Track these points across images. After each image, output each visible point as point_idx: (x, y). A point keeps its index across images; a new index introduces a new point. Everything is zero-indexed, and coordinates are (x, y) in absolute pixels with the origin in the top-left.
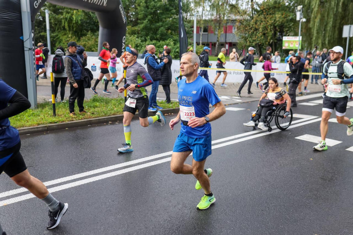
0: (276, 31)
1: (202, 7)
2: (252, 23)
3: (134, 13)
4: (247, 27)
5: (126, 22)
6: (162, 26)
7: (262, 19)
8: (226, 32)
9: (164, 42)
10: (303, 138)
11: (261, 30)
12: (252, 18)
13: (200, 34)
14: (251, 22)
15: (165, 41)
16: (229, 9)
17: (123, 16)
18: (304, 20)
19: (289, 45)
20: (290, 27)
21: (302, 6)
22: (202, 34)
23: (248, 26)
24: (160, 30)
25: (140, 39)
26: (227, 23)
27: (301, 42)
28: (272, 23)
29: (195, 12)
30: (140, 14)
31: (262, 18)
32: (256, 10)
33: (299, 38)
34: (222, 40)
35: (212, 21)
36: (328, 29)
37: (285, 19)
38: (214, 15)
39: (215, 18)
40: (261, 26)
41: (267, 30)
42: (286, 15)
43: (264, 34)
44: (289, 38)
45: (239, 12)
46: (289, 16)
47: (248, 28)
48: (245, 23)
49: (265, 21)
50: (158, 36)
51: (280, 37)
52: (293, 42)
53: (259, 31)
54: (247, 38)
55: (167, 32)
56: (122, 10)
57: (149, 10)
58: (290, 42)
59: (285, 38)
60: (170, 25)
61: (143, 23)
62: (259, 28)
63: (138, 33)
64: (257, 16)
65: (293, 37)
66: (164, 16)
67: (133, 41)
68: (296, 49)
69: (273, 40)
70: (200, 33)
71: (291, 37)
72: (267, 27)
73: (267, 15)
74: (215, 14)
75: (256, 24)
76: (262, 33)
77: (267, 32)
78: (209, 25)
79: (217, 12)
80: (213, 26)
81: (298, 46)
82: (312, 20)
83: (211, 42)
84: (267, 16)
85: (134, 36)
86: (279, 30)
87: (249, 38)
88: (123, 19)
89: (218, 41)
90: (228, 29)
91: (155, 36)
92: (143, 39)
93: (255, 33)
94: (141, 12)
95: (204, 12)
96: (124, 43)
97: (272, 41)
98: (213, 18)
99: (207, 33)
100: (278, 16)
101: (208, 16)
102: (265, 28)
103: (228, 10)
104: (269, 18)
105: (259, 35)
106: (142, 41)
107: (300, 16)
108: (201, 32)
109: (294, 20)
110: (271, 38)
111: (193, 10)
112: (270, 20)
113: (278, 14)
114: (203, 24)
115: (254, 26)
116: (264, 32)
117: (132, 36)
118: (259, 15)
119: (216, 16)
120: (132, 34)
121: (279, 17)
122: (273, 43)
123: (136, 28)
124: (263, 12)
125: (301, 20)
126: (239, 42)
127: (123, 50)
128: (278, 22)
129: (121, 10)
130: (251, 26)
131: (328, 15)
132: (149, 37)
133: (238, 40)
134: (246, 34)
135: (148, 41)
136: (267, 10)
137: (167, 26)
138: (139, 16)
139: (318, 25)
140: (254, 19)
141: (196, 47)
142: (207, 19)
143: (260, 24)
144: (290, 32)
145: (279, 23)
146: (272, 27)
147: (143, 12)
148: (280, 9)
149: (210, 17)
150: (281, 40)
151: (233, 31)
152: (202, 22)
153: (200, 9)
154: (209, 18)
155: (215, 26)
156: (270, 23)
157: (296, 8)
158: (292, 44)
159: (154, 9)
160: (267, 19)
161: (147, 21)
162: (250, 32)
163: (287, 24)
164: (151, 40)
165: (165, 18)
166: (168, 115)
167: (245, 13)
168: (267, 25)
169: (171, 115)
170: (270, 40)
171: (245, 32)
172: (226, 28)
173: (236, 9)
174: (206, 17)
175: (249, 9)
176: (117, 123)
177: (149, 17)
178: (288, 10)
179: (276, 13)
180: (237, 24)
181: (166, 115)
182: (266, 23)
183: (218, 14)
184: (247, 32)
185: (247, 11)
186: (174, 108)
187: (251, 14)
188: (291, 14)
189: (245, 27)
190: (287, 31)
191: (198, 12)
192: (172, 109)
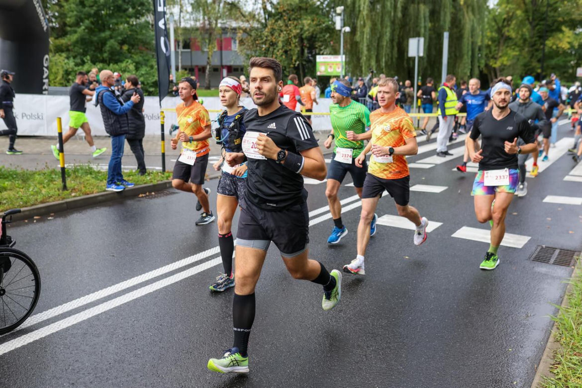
0: (304, 47)
1: (179, 7)
2: (266, 34)
3: (57, 14)
4: (257, 40)
5: (47, 29)
6: (111, 37)
7: (281, 27)
8: (221, 49)
11: (280, 44)
12: (264, 25)
13: (178, 52)
14: (264, 32)
15: (119, 64)
17: (42, 18)
19: (326, 69)
20: (326, 40)
21: (342, 7)
22: (182, 52)
23: (259, 39)
24: (108, 46)
25: (73, 61)
26: (222, 33)
27: (344, 64)
28: (298, 34)
30: (70, 17)
31: (281, 25)
32: (270, 15)
33: (342, 58)
34: (216, 62)
35: (197, 29)
36: (385, 43)
37: (318, 27)
38: (199, 20)
39: (202, 26)
40: (281, 39)
41: (290, 44)
42: (319, 22)
43: (286, 52)
44: (326, 58)
45: (242, 15)
46: (324, 23)
47: (261, 42)
48: (255, 33)
49: (286, 31)
50: (105, 55)
51: (308, 57)
52: (333, 64)
53: (277, 47)
55: (121, 48)
56: (40, 6)
57: (87, 9)
58: (328, 64)
59: (319, 58)
60: (126, 36)
61: (75, 32)
62: (278, 42)
63: (68, 50)
64: (273, 21)
65: (333, 57)
66: (114, 21)
67: (59, 64)
68: (338, 75)
69: (299, 61)
70: (178, 50)
71: (329, 56)
72: (290, 40)
73: (290, 20)
74: (201, 18)
75: (272, 35)
76: (283, 50)
77: (290, 48)
78: (192, 36)
79: (204, 14)
80: (199, 39)
81: (340, 70)
82: (358, 29)
83: (197, 66)
84: (290, 22)
85: (60, 55)
86: (308, 45)
88: (41, 23)
89: (208, 63)
90: (224, 43)
91: (99, 55)
92: (78, 60)
93: (271, 49)
94: (71, 13)
95: (183, 15)
96: (47, 68)
97: (297, 63)
98: (198, 24)
99: (189, 50)
100: (307, 22)
101: (189, 22)
102: (288, 42)
104: (292, 26)
105: (278, 53)
106: (76, 65)
107: (341, 23)
108: (179, 48)
109: (331, 30)
110: (298, 59)
112: (295, 29)
113: (306, 19)
114: (181, 34)
115: (269, 38)
116: (285, 48)
117: (57, 54)
118: (276, 21)
119: (204, 23)
120: (57, 52)
121: (309, 25)
122: (301, 67)
123: (64, 41)
124: (282, 16)
125: (343, 29)
127: (46, 81)
128: (307, 33)
129: (37, 5)
130: (265, 38)
131: (382, 21)
132: (88, 57)
133: (244, 61)
134: (256, 51)
135: (87, 64)
136: (288, 12)
137: (120, 38)
138: (68, 20)
139: (368, 37)
140: (269, 27)
141: (176, 74)
142: (188, 26)
143: (280, 35)
144: (325, 48)
145: (309, 33)
146: (297, 40)
147: (75, 13)
148: (309, 11)
149: (192, 23)
150: (313, 64)
151: (233, 45)
152: (180, 32)
153: (176, 10)
154: (191, 24)
155: (203, 39)
156: (295, 34)
157: (333, 10)
158: (331, 67)
159: (95, 8)
160: (290, 28)
161: (84, 30)
162: (263, 49)
163: (321, 35)
164: (94, 62)
165: (117, 24)
166: (145, 196)
167: (254, 16)
168: (290, 37)
169: (151, 197)
170: (296, 61)
171: (255, 49)
172: (221, 41)
173: (238, 10)
174: (186, 23)
175: (258, 11)
176: (50, 218)
177: (87, 22)
178: (320, 12)
179: (302, 18)
180: (239, 35)
181: (142, 197)
182: (289, 34)
183: (206, 18)
184: (258, 48)
185: (256, 13)
186: (155, 182)
187: (262, 19)
188: (327, 19)
189: (255, 40)
190: (320, 46)
191: (171, 14)
192: (151, 184)
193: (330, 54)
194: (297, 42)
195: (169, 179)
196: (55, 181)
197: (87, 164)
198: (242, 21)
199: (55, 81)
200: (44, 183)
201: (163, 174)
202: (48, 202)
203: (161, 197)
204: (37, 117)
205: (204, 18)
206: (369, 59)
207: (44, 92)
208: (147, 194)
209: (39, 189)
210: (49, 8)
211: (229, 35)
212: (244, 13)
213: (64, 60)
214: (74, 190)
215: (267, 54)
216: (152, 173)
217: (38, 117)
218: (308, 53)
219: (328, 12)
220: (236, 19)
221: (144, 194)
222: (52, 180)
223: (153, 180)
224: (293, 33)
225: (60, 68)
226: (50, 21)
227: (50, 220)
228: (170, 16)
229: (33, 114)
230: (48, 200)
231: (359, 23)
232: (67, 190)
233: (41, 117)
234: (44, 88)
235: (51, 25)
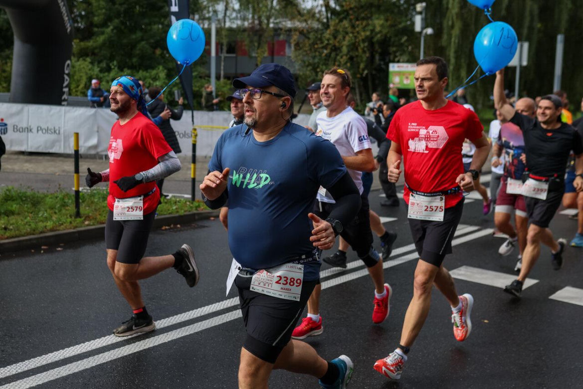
0: (374, 53)
1: (225, 4)
2: (328, 36)
3: (83, 13)
4: (317, 44)
5: (71, 30)
6: (142, 40)
7: (346, 28)
8: (272, 53)
9: (147, 72)
10: (459, 275)
11: (345, 49)
12: (326, 26)
13: (221, 57)
14: (325, 34)
15: (149, 71)
16: (278, 7)
17: (66, 18)
18: (429, 31)
19: (401, 81)
20: (402, 44)
21: (424, 4)
22: (225, 57)
23: (318, 42)
24: (138, 48)
25: (98, 67)
26: (274, 35)
28: (367, 37)
29: (209, 12)
30: (98, 16)
31: (347, 25)
32: (334, 12)
35: (245, 30)
37: (393, 28)
38: (248, 19)
39: (250, 26)
40: (346, 43)
41: (357, 49)
42: (395, 22)
43: (351, 59)
44: (402, 67)
45: (300, 13)
46: (400, 23)
47: (320, 46)
48: (314, 35)
49: (353, 33)
50: (134, 60)
51: (380, 65)
53: (341, 52)
54: (316, 66)
55: (154, 53)
56: (64, 5)
57: (117, 6)
59: (393, 67)
60: (158, 38)
61: (103, 33)
62: (342, 47)
63: (93, 54)
64: (337, 21)
65: (409, 65)
66: (146, 21)
67: (83, 70)
69: (368, 70)
70: (220, 55)
71: (405, 65)
72: (357, 44)
73: (357, 20)
74: (250, 16)
75: (335, 37)
76: (348, 56)
77: (357, 54)
78: (239, 38)
79: (254, 14)
80: (247, 42)
82: (445, 31)
83: (242, 74)
84: (357, 23)
85: (84, 60)
86: (379, 50)
87: (321, 66)
88: (65, 24)
90: (276, 47)
91: (127, 60)
92: (104, 65)
93: (333, 55)
94: (100, 11)
95: (228, 13)
96: (68, 75)
97: (366, 72)
98: (246, 24)
99: (234, 55)
100: (378, 22)
101: (235, 21)
102: (354, 47)
103: (276, 10)
104: (360, 27)
105: (342, 60)
106: (101, 71)
107: (422, 24)
108: (222, 53)
109: (409, 31)
110: (366, 68)
111: (205, 7)
112: (364, 31)
113: (378, 19)
114: (226, 36)
115: (331, 42)
116: (351, 53)
117: (81, 59)
118: (341, 21)
119: (253, 22)
120: (81, 57)
121: (382, 26)
122: (369, 76)
123: (90, 44)
124: (348, 14)
125: (424, 31)
126: (301, 73)
127: (66, 90)
128: (379, 36)
129: (61, 4)
130: (326, 42)
132: (115, 63)
133: (299, 70)
134: (314, 57)
135: (114, 71)
136: (356, 10)
137: (152, 41)
138: (96, 18)
139: (457, 41)
140: (332, 28)
141: (216, 84)
142: (234, 26)
143: (344, 38)
144: (401, 55)
145: (381, 36)
146: (366, 44)
147: (104, 11)
148: (382, 8)
149: (239, 22)
150: (386, 73)
151: (287, 50)
152: (224, 33)
153: (220, 7)
154: (237, 24)
155: (251, 41)
156: (363, 37)
157: (412, 8)
158: (407, 78)
159: (125, 6)
160: (357, 29)
161: (112, 30)
162: (324, 55)
163: (397, 39)
164: (121, 69)
165: (150, 24)
166: (169, 229)
167: (313, 15)
168: (357, 40)
169: (175, 230)
170: (363, 70)
171: (314, 54)
172: (273, 44)
173: (294, 7)
174: (231, 23)
175: (319, 8)
176: (59, 249)
177: (116, 21)
178: (396, 10)
179: (373, 18)
180: (295, 37)
181: (166, 229)
182: (356, 37)
183: (256, 17)
184: (317, 54)
185: (317, 11)
186: (182, 213)
187: (324, 18)
188: (404, 19)
189: (314, 43)
190: (395, 52)
191: (215, 12)
192: (177, 215)
193: (408, 61)
194: (367, 47)
195: (198, 209)
196: (68, 206)
197: (104, 188)
198: (299, 21)
199: (77, 89)
200: (56, 209)
201: (192, 203)
202: (59, 230)
203: (187, 230)
204: (53, 131)
205: (253, 17)
206: (458, 68)
207: (63, 103)
208: (172, 226)
209: (49, 214)
210: (75, 6)
211: (282, 37)
212: (302, 12)
213: (88, 66)
214: (87, 217)
215: (328, 61)
216: (179, 202)
217: (55, 132)
218: (380, 60)
219: (407, 10)
220: (292, 18)
221: (168, 226)
222: (64, 205)
223: (179, 210)
224: (361, 36)
225: (83, 74)
226: (75, 21)
227: (60, 251)
228: (213, 15)
229: (49, 128)
230: (58, 228)
231: (447, 23)
232: (80, 217)
233: (57, 132)
234: (63, 98)
235: (76, 25)
